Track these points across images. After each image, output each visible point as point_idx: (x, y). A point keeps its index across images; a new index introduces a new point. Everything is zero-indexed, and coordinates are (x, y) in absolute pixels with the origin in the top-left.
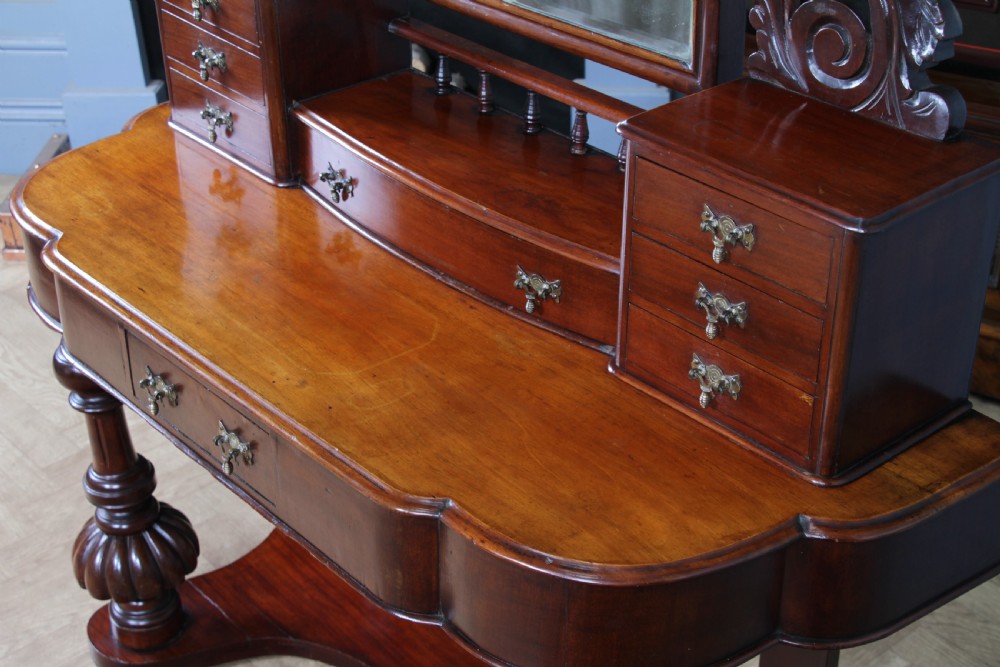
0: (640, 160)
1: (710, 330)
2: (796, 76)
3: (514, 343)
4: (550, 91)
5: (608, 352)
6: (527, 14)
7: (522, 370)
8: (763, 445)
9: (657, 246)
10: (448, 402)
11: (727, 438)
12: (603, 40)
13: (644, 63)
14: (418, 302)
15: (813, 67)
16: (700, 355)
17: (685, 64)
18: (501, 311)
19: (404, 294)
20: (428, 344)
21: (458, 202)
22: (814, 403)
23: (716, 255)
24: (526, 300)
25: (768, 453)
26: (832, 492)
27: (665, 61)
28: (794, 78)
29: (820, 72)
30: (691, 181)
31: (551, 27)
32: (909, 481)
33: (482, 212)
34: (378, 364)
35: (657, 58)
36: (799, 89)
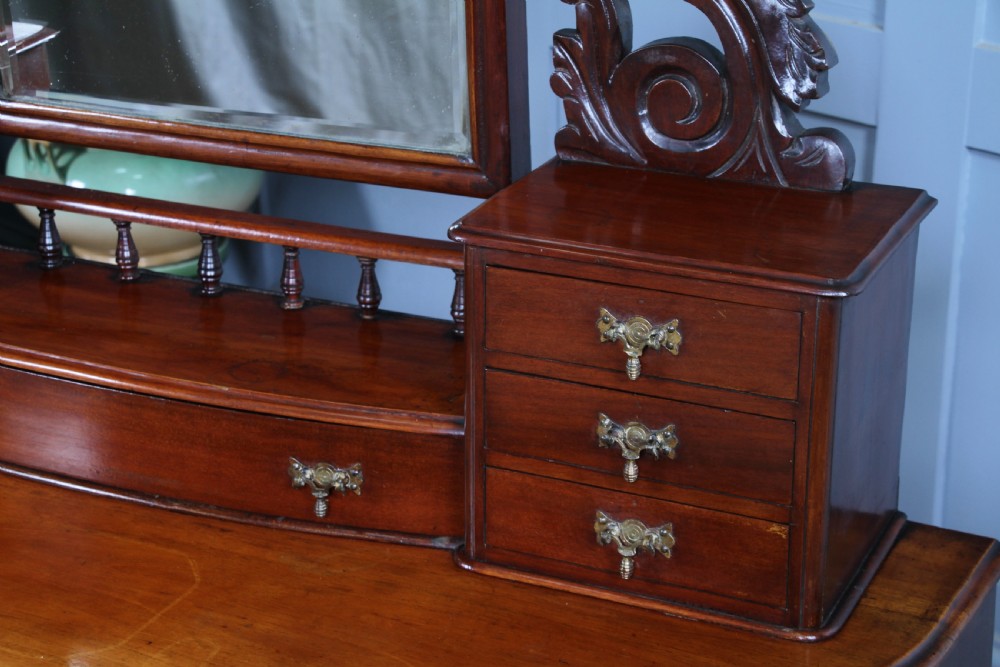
0: (491, 270)
1: (631, 471)
2: (626, 148)
3: (312, 562)
4: (243, 231)
5: (444, 546)
6: (204, 131)
7: (348, 591)
8: (716, 609)
9: (527, 379)
10: (278, 651)
11: (661, 613)
12: (332, 147)
13: (399, 167)
14: (142, 539)
15: (649, 131)
16: (606, 511)
17: (463, 158)
18: (267, 527)
19: (117, 534)
20: (195, 587)
21: (182, 388)
22: (790, 534)
23: (634, 369)
24: (315, 500)
25: (725, 617)
26: (827, 645)
27: (431, 158)
28: (623, 150)
29: (659, 136)
30: (576, 281)
31: (246, 143)
32: (902, 614)
33: (222, 392)
34: (144, 626)
35: (420, 157)
36: (632, 162)
